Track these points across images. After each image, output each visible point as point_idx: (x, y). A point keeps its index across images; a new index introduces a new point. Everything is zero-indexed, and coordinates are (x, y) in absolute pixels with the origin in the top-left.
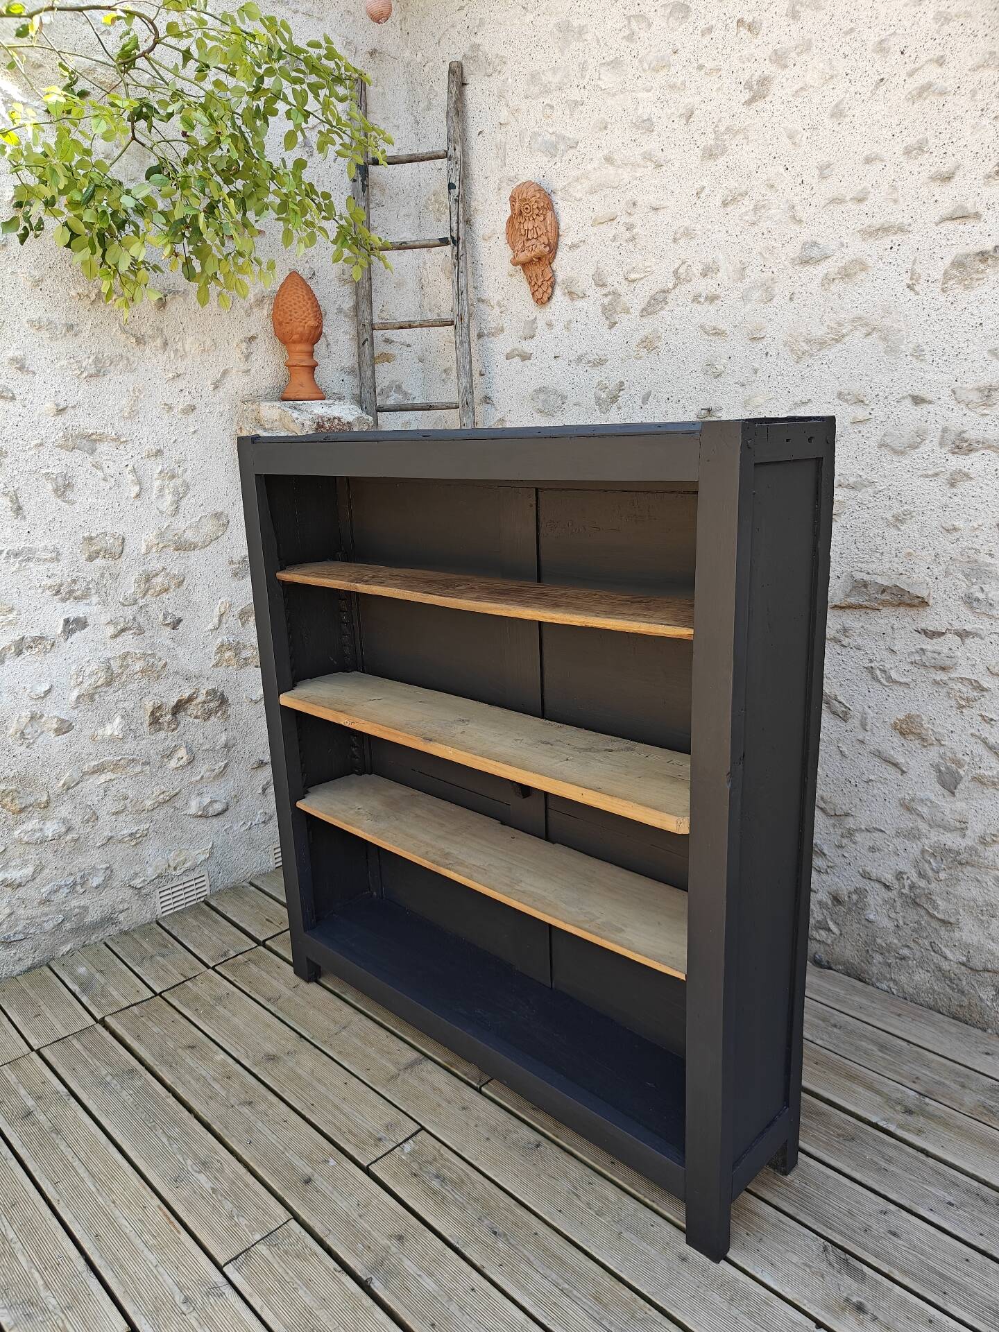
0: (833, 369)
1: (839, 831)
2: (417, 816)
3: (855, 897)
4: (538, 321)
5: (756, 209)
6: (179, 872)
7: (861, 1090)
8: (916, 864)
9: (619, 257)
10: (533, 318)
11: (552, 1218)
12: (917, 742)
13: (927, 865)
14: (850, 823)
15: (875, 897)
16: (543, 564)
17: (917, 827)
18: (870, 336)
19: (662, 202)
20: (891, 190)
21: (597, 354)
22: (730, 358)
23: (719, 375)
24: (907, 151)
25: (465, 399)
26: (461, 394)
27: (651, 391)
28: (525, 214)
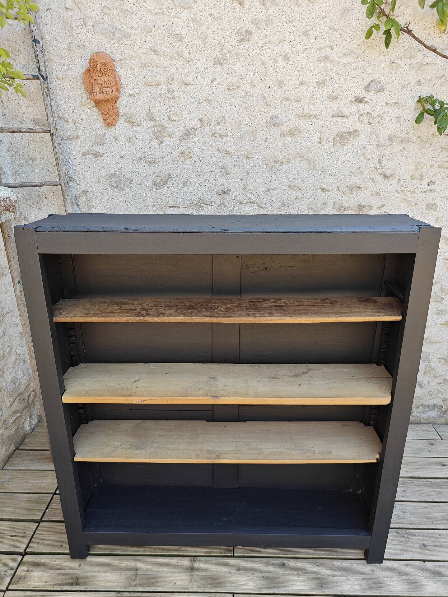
0: (286, 174)
4: (106, 135)
5: (246, 95)
9: (164, 106)
10: (103, 133)
11: (322, 592)
18: (302, 162)
19: (190, 81)
20: (311, 99)
21: (151, 158)
22: (234, 166)
23: (229, 174)
24: (318, 84)
25: (66, 180)
26: (62, 177)
27: (188, 179)
28: (103, 72)
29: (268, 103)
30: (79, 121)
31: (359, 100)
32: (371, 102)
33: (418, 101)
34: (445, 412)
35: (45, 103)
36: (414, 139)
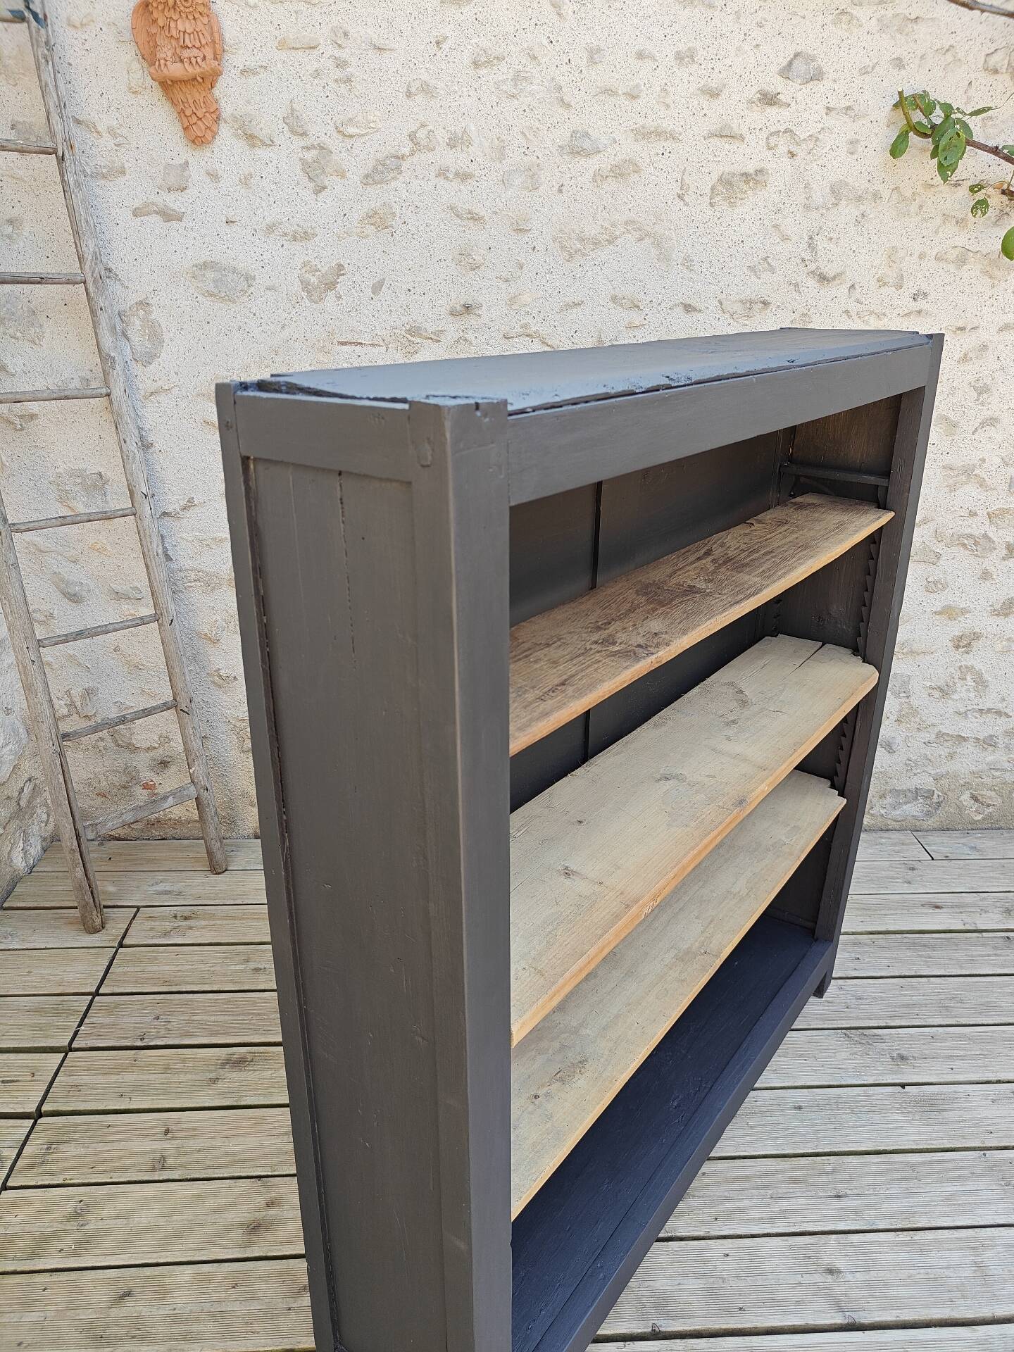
0: (605, 271)
4: (190, 167)
5: (517, 79)
9: (326, 101)
10: (182, 162)
18: (642, 242)
19: (387, 42)
20: (663, 94)
21: (298, 225)
22: (490, 248)
23: (477, 267)
24: (679, 57)
25: (97, 271)
26: (88, 263)
27: (384, 279)
28: (182, 8)
29: (567, 99)
30: (125, 131)
31: (769, 99)
32: (793, 104)
33: (896, 106)
34: (939, 804)
35: (40, 81)
36: (885, 194)
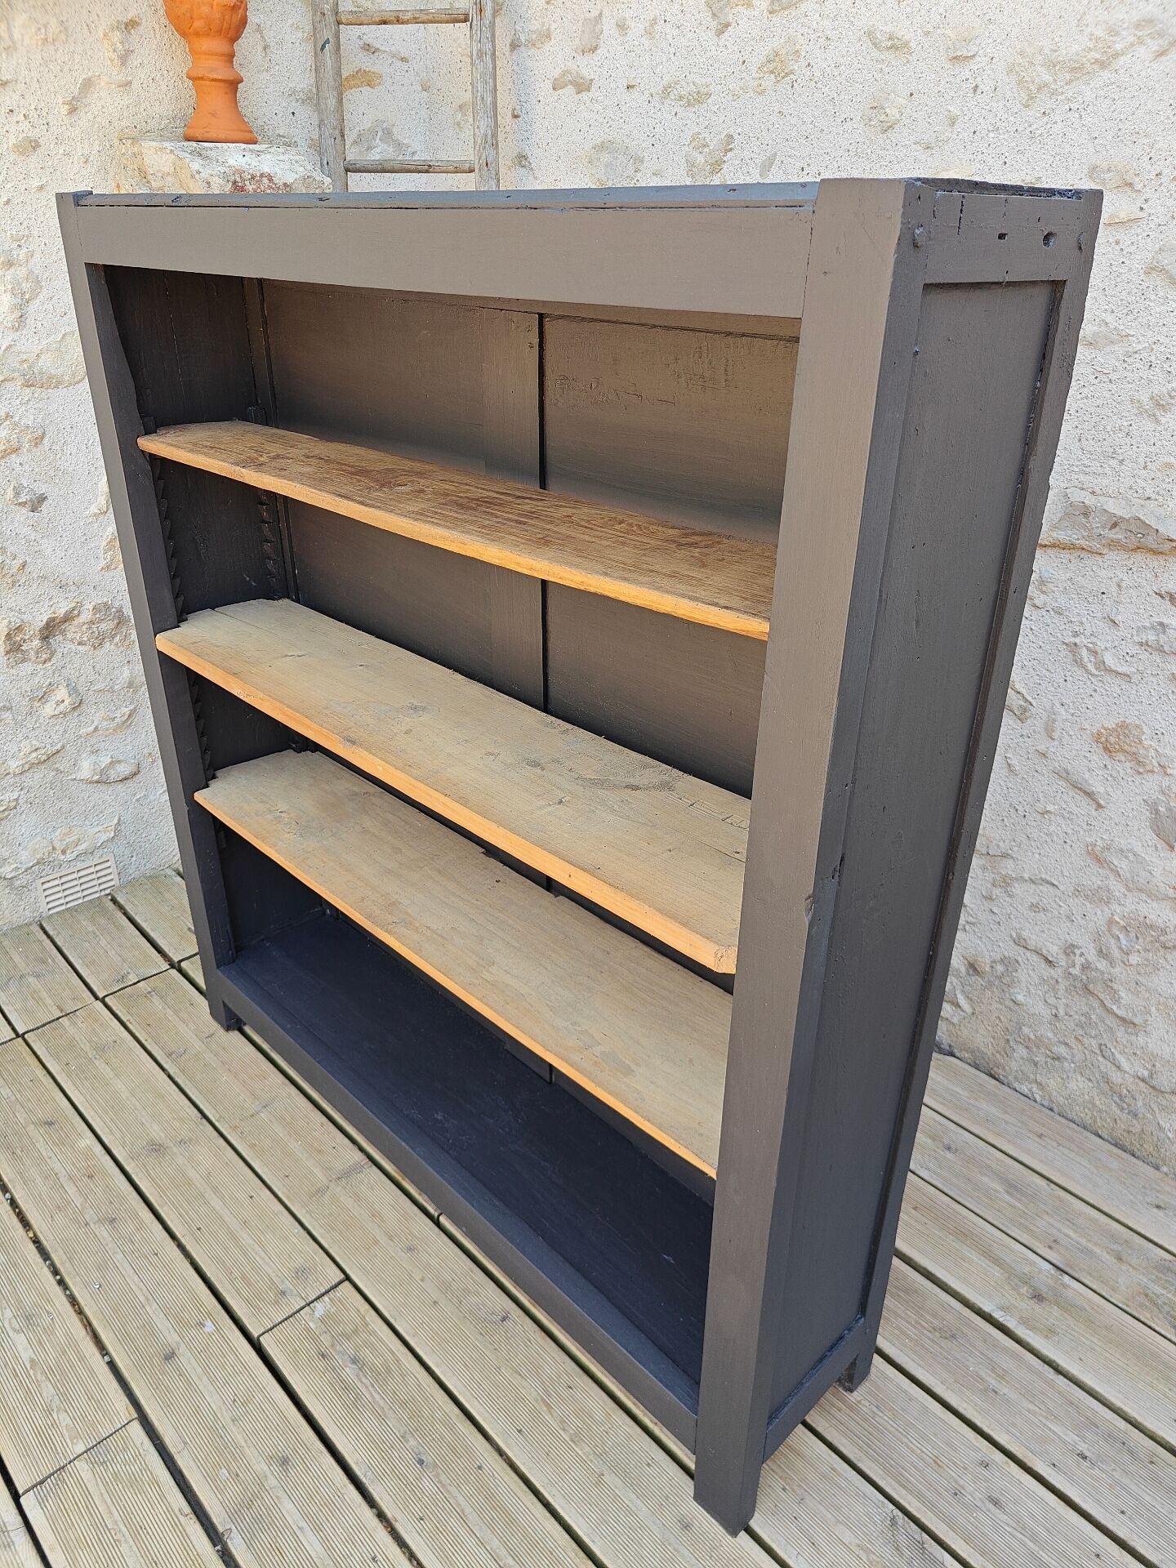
0: (1087, 120)
1: (989, 876)
2: (364, 831)
3: (1000, 968)
4: (604, 19)
6: (69, 856)
7: (974, 1256)
8: (1097, 938)
10: (597, 13)
11: (506, 1443)
12: (1128, 765)
13: (1113, 941)
14: (1008, 867)
15: (1030, 973)
16: (549, 452)
17: (1107, 886)
18: (1163, 58)
21: (694, 83)
22: (911, 95)
25: (483, 157)
26: (477, 148)
27: (776, 154)
